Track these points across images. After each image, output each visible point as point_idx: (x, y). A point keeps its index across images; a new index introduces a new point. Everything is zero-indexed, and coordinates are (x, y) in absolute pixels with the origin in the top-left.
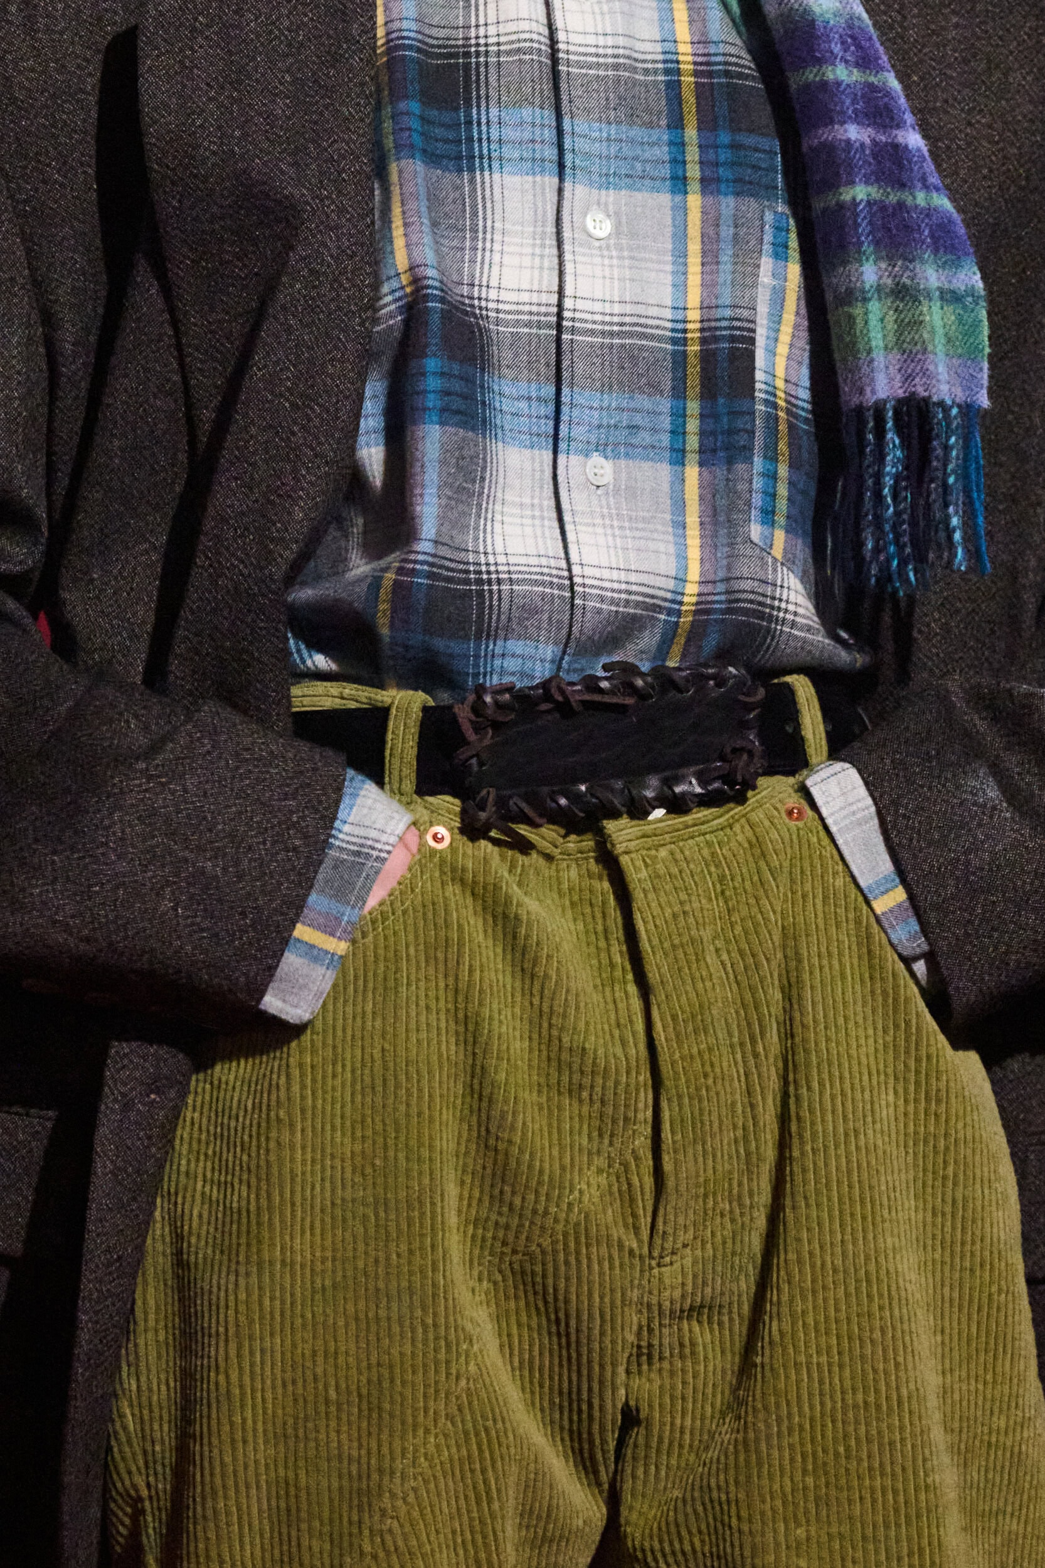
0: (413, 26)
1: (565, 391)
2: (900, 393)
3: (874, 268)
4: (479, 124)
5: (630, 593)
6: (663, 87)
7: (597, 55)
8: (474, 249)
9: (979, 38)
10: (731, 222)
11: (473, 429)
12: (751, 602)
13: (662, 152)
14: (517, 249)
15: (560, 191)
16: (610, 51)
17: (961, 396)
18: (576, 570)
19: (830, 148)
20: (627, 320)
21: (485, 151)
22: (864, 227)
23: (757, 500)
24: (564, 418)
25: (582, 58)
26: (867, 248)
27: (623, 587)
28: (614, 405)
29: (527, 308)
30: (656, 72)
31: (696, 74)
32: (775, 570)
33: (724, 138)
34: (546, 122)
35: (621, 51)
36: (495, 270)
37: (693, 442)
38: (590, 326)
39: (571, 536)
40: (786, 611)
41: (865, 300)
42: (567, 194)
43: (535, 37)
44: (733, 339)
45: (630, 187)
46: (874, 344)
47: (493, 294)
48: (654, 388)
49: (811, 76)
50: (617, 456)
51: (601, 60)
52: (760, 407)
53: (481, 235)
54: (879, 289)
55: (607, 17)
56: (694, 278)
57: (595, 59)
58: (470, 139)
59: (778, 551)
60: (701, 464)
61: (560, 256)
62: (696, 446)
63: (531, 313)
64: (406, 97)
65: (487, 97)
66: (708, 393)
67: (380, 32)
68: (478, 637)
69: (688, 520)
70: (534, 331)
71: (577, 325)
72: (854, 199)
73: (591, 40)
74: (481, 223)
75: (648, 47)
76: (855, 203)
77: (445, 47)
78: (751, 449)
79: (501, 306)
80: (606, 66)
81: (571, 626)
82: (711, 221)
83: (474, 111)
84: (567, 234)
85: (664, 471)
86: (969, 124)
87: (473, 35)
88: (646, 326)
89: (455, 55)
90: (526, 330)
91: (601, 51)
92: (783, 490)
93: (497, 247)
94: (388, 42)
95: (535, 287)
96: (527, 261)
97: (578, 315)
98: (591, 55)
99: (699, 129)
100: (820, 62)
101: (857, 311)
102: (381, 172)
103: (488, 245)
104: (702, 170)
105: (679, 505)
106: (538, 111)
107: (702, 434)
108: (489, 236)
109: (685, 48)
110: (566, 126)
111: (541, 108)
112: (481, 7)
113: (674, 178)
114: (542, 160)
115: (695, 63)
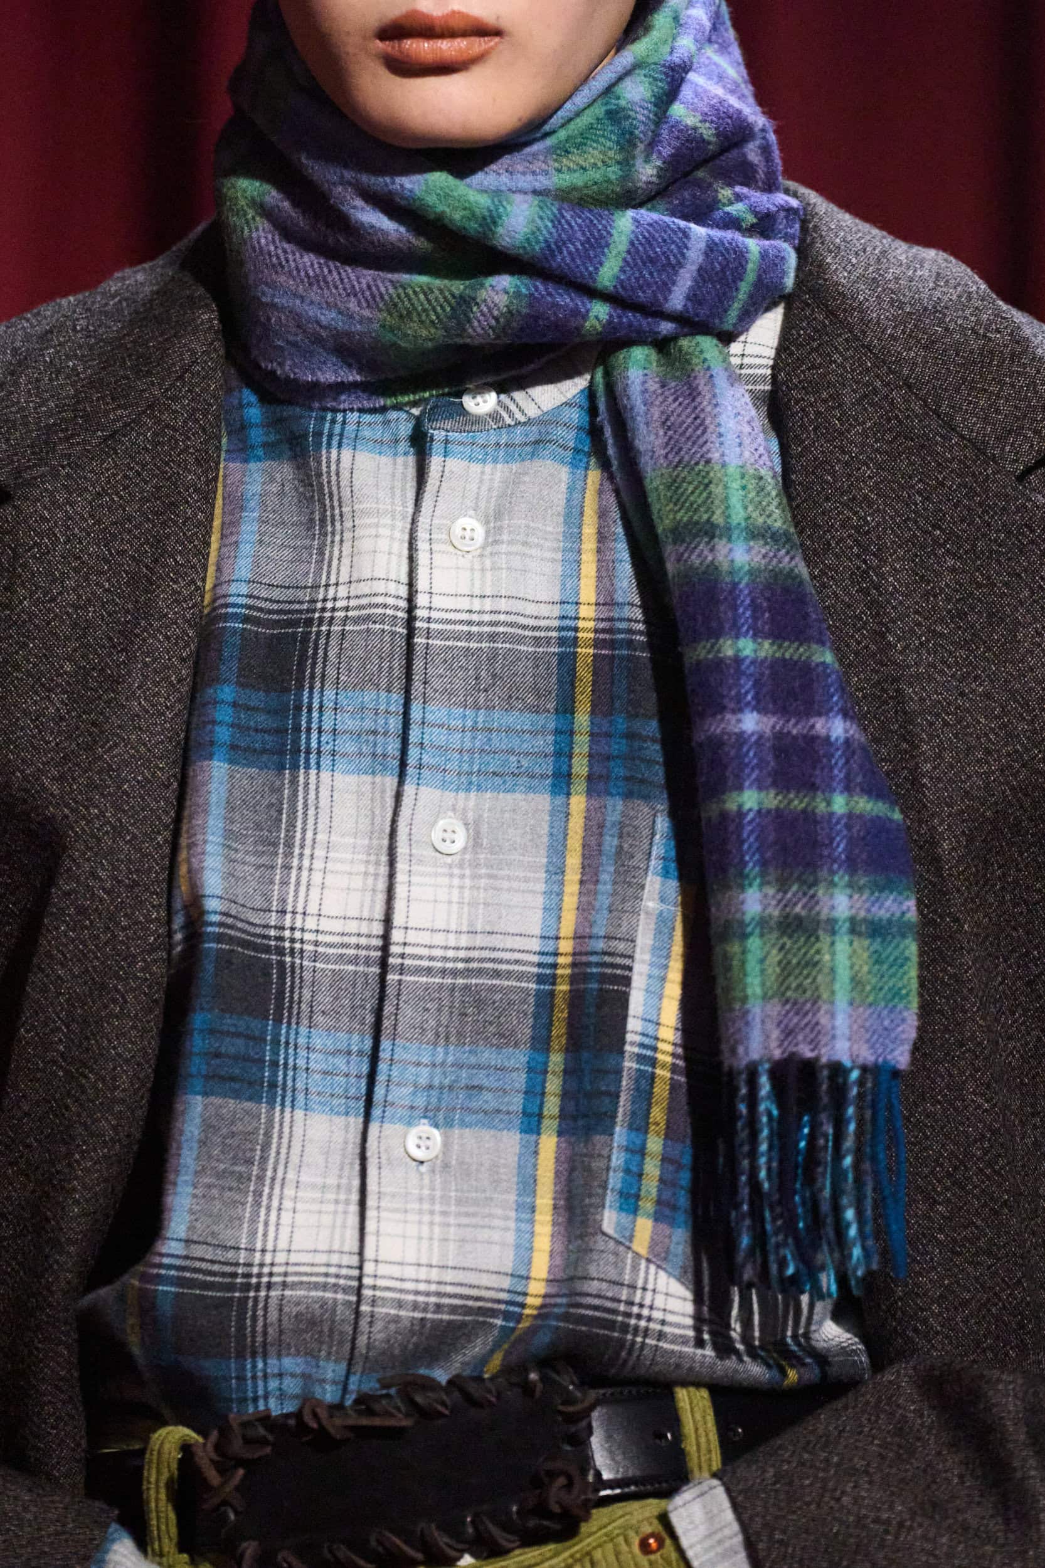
0: (245, 589)
1: (385, 1044)
2: (777, 1054)
3: (758, 895)
4: (310, 710)
5: (439, 1294)
6: (555, 661)
7: (470, 623)
8: (287, 867)
9: (979, 586)
10: (615, 831)
11: (256, 1098)
12: (596, 1308)
13: (545, 743)
14: (346, 867)
15: (398, 797)
16: (487, 618)
18: (369, 1268)
19: (717, 743)
20: (475, 954)
21: (314, 745)
22: (750, 841)
23: (615, 1180)
24: (381, 1078)
25: (449, 627)
26: (752, 868)
27: (433, 1288)
28: (450, 1059)
29: (353, 940)
30: (548, 640)
31: (597, 644)
32: (635, 1268)
33: (621, 723)
34: (393, 708)
35: (502, 618)
36: (315, 894)
37: (552, 1106)
38: (425, 963)
39: (370, 1226)
40: (649, 1319)
41: (744, 936)
42: (407, 801)
43: (391, 601)
44: (603, 978)
45: (496, 789)
46: (749, 991)
47: (311, 923)
48: (506, 1038)
49: (704, 652)
50: (449, 1124)
51: (475, 629)
52: (629, 1064)
53: (297, 851)
54: (763, 922)
55: (488, 574)
56: (570, 901)
57: (466, 628)
58: (297, 729)
59: (641, 1244)
60: (560, 1134)
61: (392, 876)
62: (556, 1111)
63: (358, 947)
64: (215, 681)
65: (323, 676)
66: (575, 1045)
67: (208, 598)
69: (539, 1202)
70: (361, 968)
71: (407, 962)
72: (740, 806)
73: (464, 604)
74: (298, 835)
75: (545, 610)
76: (741, 814)
77: (285, 612)
78: (614, 1117)
79: (321, 938)
80: (480, 637)
81: (354, 1339)
82: (595, 828)
83: (306, 694)
84: (402, 849)
85: (511, 1141)
87: (321, 597)
88: (501, 961)
89: (295, 623)
90: (351, 968)
91: (475, 618)
92: (652, 1169)
93: (318, 864)
94: (216, 608)
95: (366, 915)
96: (357, 882)
97: (408, 950)
98: (461, 622)
99: (593, 713)
100: (716, 633)
101: (735, 948)
103: (306, 863)
104: (591, 766)
105: (528, 1184)
106: (383, 694)
107: (565, 1095)
108: (307, 852)
109: (586, 611)
110: (416, 713)
111: (389, 691)
112: (335, 562)
113: (557, 775)
114: (384, 756)
115: (596, 631)
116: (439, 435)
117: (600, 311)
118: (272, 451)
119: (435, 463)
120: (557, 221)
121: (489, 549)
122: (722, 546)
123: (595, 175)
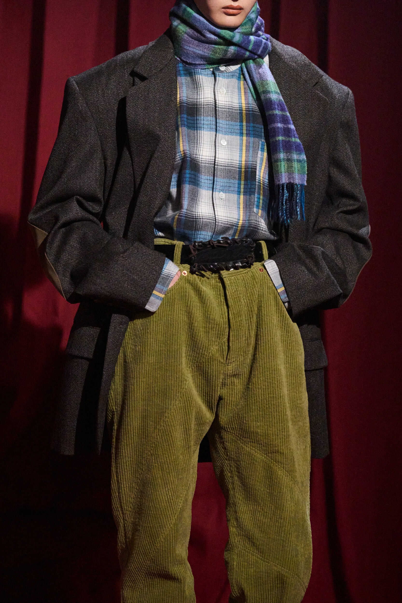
0: (186, 98)
1: (215, 178)
2: (288, 182)
3: (283, 155)
4: (199, 120)
5: (228, 222)
6: (239, 113)
7: (225, 106)
8: (197, 147)
9: (306, 105)
10: (252, 143)
11: (196, 186)
12: (254, 225)
13: (238, 127)
14: (206, 147)
15: (216, 135)
16: (227, 105)
17: (301, 183)
18: (217, 217)
19: (274, 128)
20: (229, 163)
21: (200, 126)
22: (281, 145)
23: (256, 203)
24: (215, 184)
25: (221, 107)
26: (282, 150)
27: (227, 221)
28: (226, 182)
29: (208, 160)
30: (237, 110)
31: (246, 111)
32: (259, 218)
33: (252, 125)
34: (213, 120)
35: (230, 105)
36: (201, 152)
37: (242, 190)
38: (221, 164)
39: (216, 209)
40: (261, 227)
41: (281, 162)
42: (217, 136)
43: (212, 102)
44: (252, 168)
45: (231, 135)
46: (282, 171)
47: (201, 157)
48: (235, 178)
49: (271, 113)
50: (226, 192)
51: (226, 107)
52: (257, 183)
53: (198, 144)
54: (284, 159)
55: (227, 98)
56: (244, 155)
57: (224, 107)
58: (197, 123)
59: (260, 215)
60: (244, 195)
61: (215, 149)
62: (243, 191)
63: (209, 161)
64: (183, 114)
65: (201, 114)
66: (246, 179)
67: (178, 99)
68: (195, 230)
69: (241, 207)
70: (209, 165)
71: (218, 164)
72: (279, 139)
73: (224, 103)
74: (199, 141)
75: (236, 104)
76: (279, 140)
77: (192, 103)
78: (255, 192)
79: (202, 159)
80: (227, 109)
81: (215, 229)
82: (248, 142)
83: (198, 117)
84: (217, 145)
85: (236, 196)
86: (304, 124)
87: (198, 101)
88: (233, 165)
89: (194, 105)
90: (207, 165)
91: (226, 105)
92: (261, 201)
93: (202, 147)
94: (180, 101)
95: (210, 156)
96: (208, 150)
97: (219, 162)
99: (246, 123)
100: (273, 110)
101: (279, 163)
102: (177, 129)
103: (200, 146)
104: (246, 132)
105: (239, 204)
106: (212, 118)
107: (244, 188)
108: (200, 144)
109: (244, 105)
110: (218, 121)
111: (212, 117)
112: (200, 95)
113: (240, 133)
114: (212, 128)
115: (246, 108)
116: (217, 73)
117: (248, 53)
118: (185, 75)
119: (217, 78)
120: (243, 37)
121: (227, 94)
122: (271, 94)
123: (248, 30)
